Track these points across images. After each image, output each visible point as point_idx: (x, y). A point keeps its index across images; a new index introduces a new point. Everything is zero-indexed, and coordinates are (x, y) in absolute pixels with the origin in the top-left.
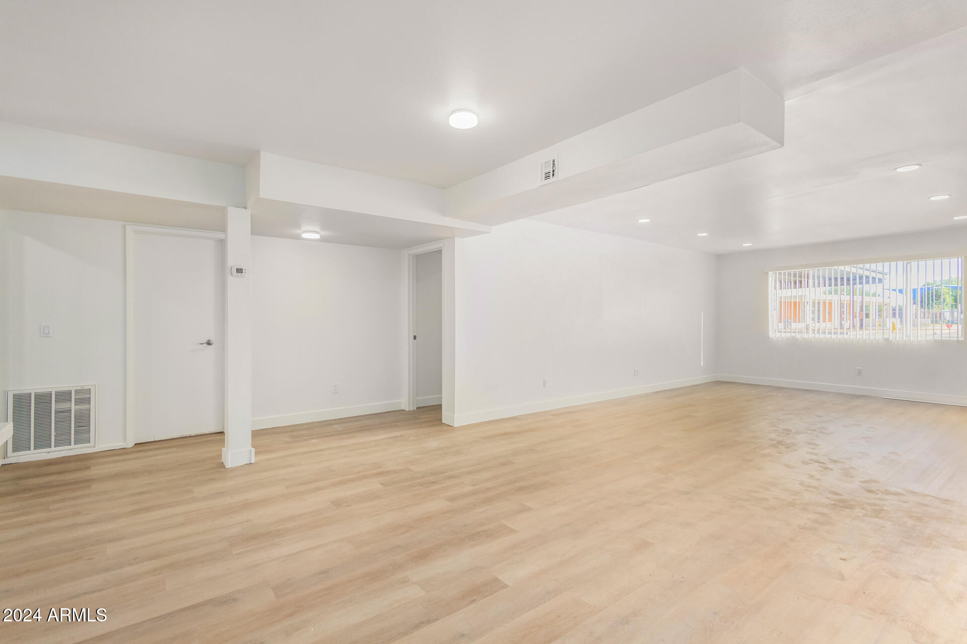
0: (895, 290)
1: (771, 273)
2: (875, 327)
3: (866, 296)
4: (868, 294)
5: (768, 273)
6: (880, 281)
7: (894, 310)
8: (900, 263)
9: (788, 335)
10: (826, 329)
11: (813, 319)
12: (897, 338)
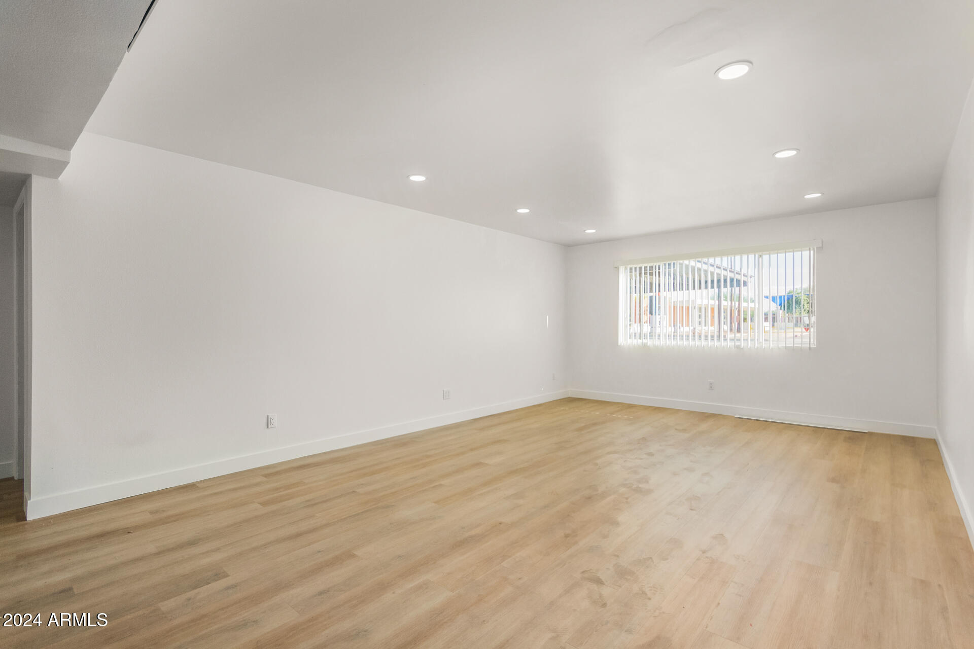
0: (767, 297)
1: (622, 269)
2: (748, 330)
3: (744, 302)
4: (746, 300)
5: (618, 267)
6: (745, 283)
7: (766, 314)
8: (751, 257)
9: (640, 342)
10: (708, 332)
11: (700, 323)
12: (749, 345)
